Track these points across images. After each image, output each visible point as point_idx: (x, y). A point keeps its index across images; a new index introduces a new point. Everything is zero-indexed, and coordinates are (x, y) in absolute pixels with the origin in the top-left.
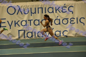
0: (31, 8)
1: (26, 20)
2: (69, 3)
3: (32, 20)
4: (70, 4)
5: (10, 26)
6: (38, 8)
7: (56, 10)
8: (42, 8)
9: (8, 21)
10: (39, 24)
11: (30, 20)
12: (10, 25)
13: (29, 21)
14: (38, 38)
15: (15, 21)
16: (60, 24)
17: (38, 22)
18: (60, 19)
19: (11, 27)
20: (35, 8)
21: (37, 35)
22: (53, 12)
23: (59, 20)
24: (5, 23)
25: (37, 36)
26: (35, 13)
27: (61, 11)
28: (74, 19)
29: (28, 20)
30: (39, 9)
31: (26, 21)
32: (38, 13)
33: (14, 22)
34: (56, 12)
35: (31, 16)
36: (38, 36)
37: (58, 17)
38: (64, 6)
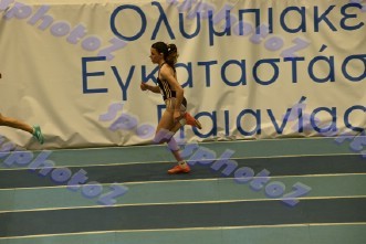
0: (210, 13)
1: (190, 64)
3: (215, 62)
5: (124, 88)
6: (241, 12)
7: (317, 21)
8: (257, 12)
9: (114, 69)
10: (243, 80)
11: (207, 64)
12: (124, 82)
13: (204, 67)
14: (239, 136)
15: (143, 68)
16: (333, 80)
17: (239, 69)
18: (332, 58)
19: (128, 91)
20: (228, 12)
21: (233, 127)
22: (303, 27)
23: (331, 61)
24: (102, 74)
25: (235, 132)
26: (228, 31)
27: (337, 25)
29: (200, 64)
30: (244, 15)
31: (189, 67)
33: (138, 72)
34: (316, 29)
35: (212, 44)
36: (239, 128)
37: (324, 47)
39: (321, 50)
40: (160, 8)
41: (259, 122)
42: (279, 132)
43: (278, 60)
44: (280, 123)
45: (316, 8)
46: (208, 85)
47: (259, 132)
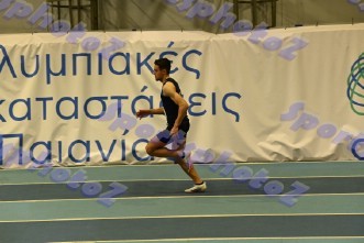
0: (48, 56)
1: (29, 99)
2: (188, 40)
3: (51, 99)
4: (190, 42)
6: (75, 56)
7: (139, 65)
8: (89, 56)
10: (75, 115)
11: (44, 100)
13: (42, 103)
14: (70, 163)
17: (72, 105)
18: (152, 97)
20: (63, 56)
21: (65, 155)
22: (127, 70)
23: (151, 100)
25: (66, 160)
26: (63, 72)
28: (204, 96)
29: (38, 99)
30: (78, 58)
31: (28, 102)
32: (75, 73)
34: (139, 72)
35: (49, 82)
36: (70, 156)
37: (145, 88)
38: (170, 50)
39: (143, 90)
40: (4, 50)
41: (88, 151)
42: (105, 160)
43: (106, 98)
44: (106, 152)
45: (139, 54)
46: (45, 118)
47: (88, 159)
